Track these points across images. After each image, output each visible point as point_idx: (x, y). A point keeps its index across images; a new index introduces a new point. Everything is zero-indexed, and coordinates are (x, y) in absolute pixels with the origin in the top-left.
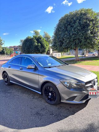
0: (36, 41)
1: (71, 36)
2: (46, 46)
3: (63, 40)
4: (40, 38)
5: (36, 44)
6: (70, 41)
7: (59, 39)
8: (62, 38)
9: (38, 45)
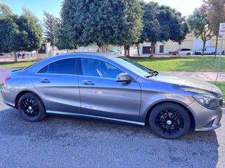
0: (15, 25)
1: (97, 22)
2: (38, 37)
3: (83, 27)
4: (26, 21)
5: (18, 32)
6: (95, 31)
7: (73, 25)
8: (81, 24)
9: (22, 34)
